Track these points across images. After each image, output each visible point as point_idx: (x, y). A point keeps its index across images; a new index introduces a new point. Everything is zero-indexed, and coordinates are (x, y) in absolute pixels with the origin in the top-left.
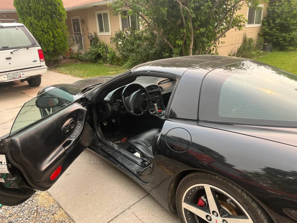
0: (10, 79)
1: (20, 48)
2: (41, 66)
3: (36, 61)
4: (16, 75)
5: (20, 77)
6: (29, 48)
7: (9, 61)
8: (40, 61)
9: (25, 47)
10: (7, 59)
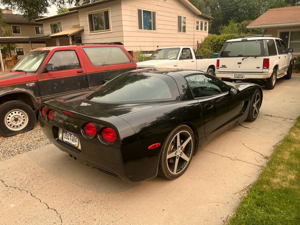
0: (236, 78)
1: (249, 56)
2: (263, 72)
3: (259, 68)
4: (240, 76)
5: (243, 77)
6: (257, 57)
7: (240, 65)
8: (263, 68)
9: (253, 56)
10: (238, 63)
